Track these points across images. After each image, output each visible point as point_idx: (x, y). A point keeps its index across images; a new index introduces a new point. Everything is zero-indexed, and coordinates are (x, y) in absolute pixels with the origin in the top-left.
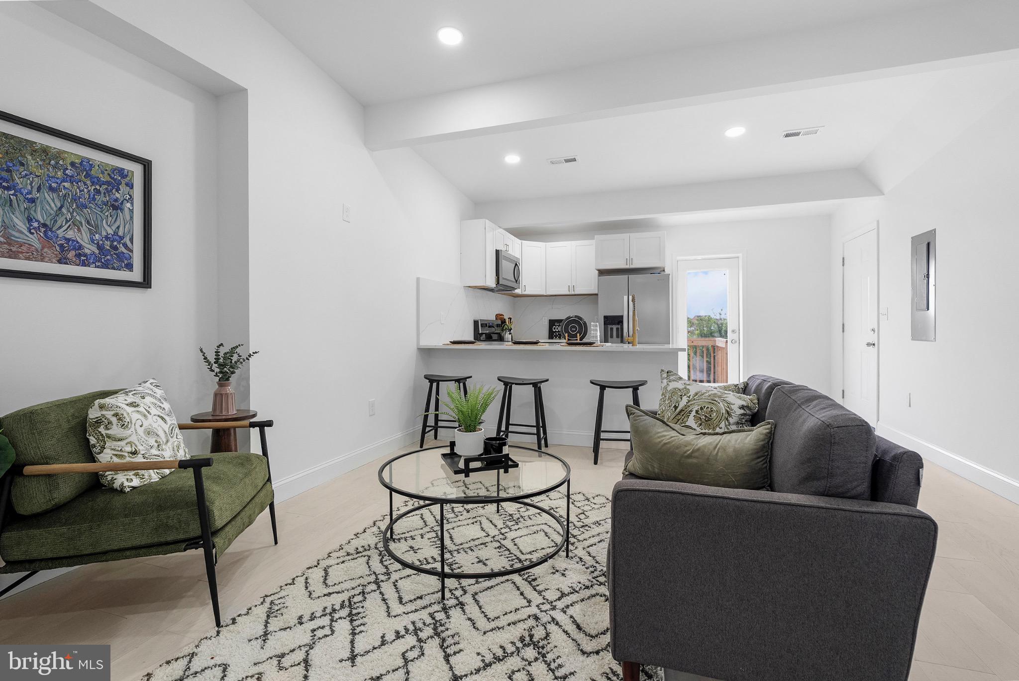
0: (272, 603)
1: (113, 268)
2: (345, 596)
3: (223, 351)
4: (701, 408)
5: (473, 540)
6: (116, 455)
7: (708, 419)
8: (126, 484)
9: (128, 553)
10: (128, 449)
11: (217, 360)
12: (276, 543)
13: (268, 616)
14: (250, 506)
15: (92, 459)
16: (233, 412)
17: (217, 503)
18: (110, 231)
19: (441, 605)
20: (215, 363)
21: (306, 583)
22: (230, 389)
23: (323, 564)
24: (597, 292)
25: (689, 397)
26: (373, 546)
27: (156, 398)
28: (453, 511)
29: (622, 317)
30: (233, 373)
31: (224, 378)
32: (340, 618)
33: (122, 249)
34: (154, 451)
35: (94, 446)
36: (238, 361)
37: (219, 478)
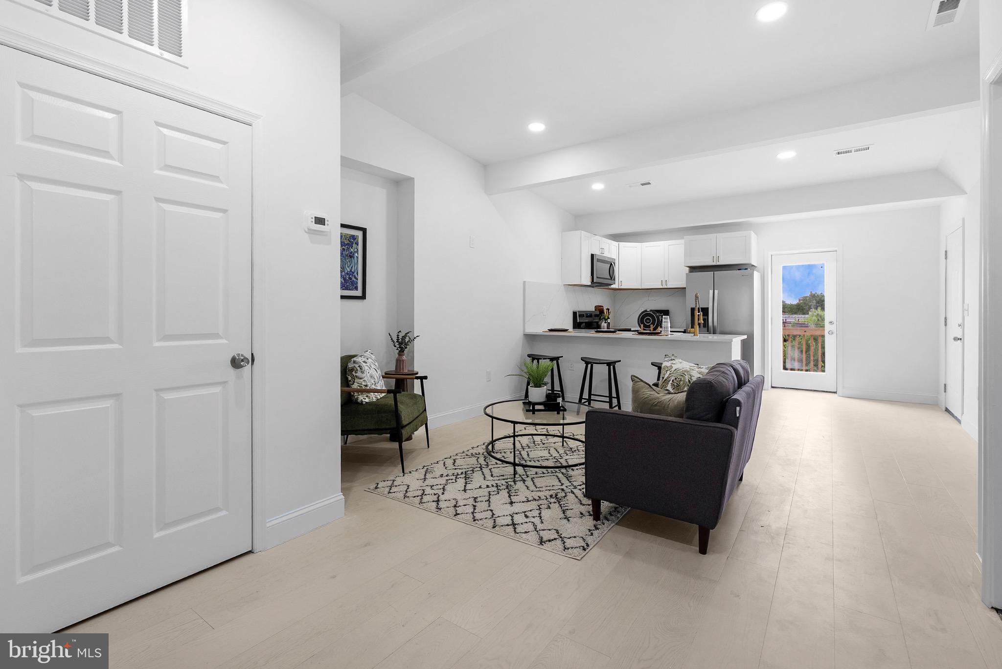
0: (427, 469)
1: (350, 290)
2: (464, 471)
3: (401, 335)
4: (676, 379)
5: (541, 457)
6: (359, 386)
7: (678, 386)
8: (363, 400)
9: (366, 432)
10: (364, 383)
11: (398, 340)
12: (428, 447)
13: (426, 473)
14: (416, 420)
15: (348, 386)
16: (406, 371)
17: (403, 413)
18: (349, 270)
19: (513, 479)
20: (397, 342)
21: (444, 464)
22: (404, 357)
23: (454, 458)
24: (685, 286)
25: (671, 372)
26: (481, 453)
27: (372, 360)
28: (534, 443)
29: (708, 308)
30: (406, 348)
31: (401, 351)
32: (460, 478)
33: (354, 279)
34: (374, 387)
35: (350, 381)
36: (409, 341)
37: (402, 402)
